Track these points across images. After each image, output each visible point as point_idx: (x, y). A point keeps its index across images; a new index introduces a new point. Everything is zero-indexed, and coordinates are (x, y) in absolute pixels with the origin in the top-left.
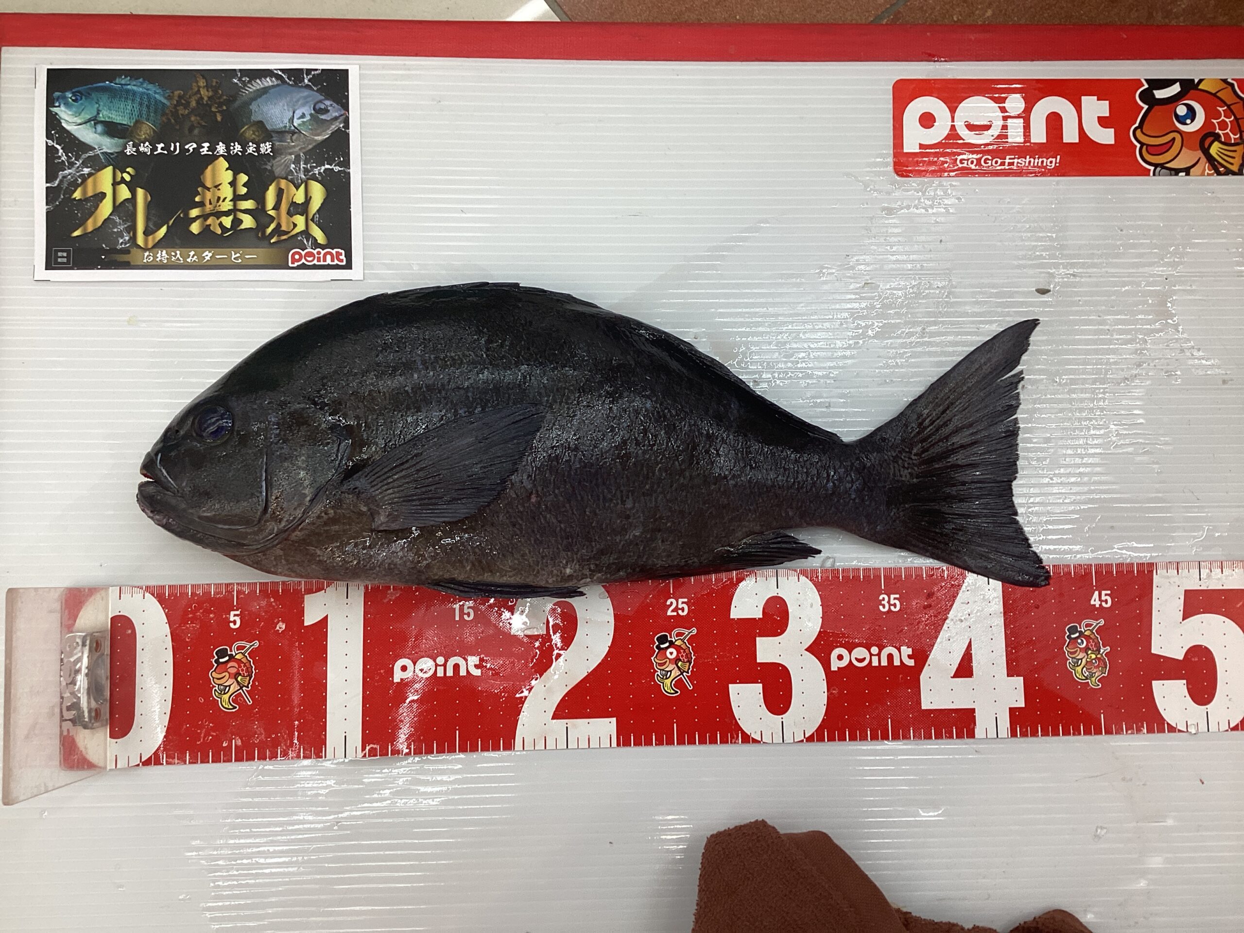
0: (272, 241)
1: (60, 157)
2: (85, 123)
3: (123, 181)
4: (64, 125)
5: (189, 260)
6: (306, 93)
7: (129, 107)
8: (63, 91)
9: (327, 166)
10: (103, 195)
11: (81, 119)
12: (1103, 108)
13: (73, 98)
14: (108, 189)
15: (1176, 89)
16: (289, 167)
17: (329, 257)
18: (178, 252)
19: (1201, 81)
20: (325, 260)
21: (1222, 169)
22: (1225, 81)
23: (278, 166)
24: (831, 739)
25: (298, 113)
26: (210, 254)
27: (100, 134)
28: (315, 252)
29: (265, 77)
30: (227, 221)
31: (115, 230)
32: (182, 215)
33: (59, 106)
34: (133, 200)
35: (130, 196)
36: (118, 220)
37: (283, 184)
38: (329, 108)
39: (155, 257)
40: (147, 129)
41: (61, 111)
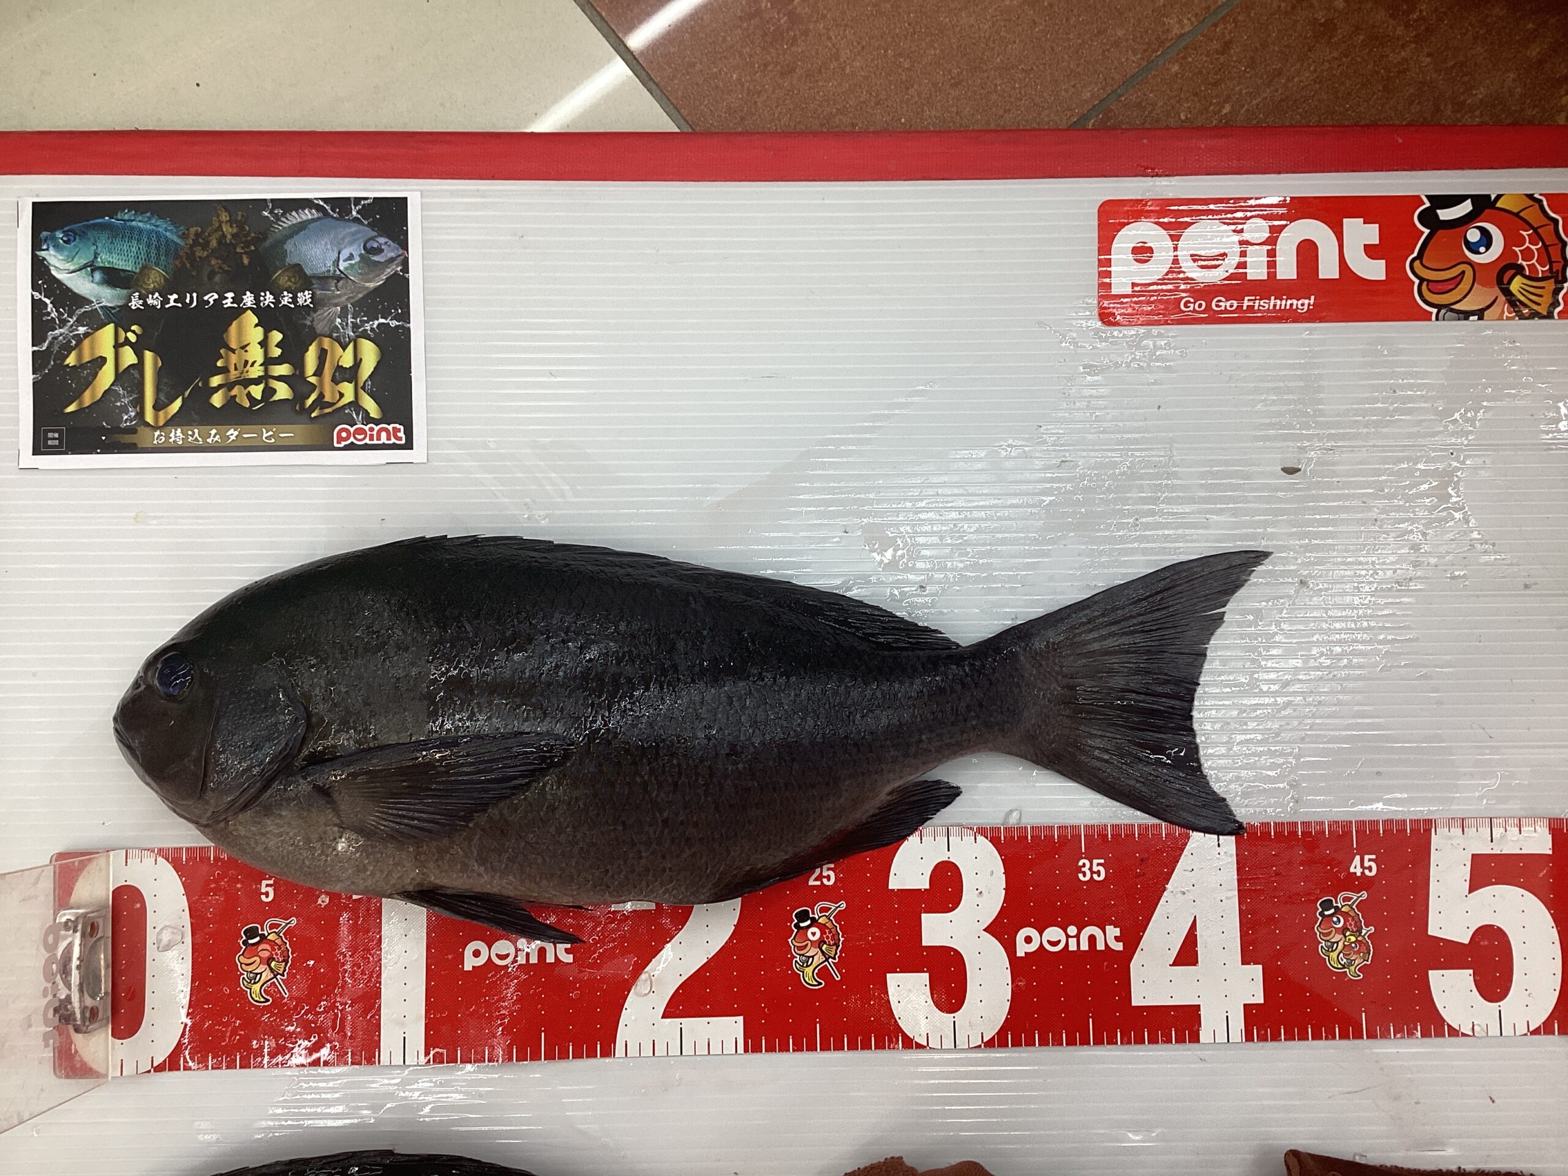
0: (313, 415)
1: (49, 314)
2: (80, 270)
3: (127, 342)
4: (54, 272)
5: (209, 441)
6: (354, 228)
7: (133, 249)
8: (53, 230)
9: (382, 321)
10: (103, 360)
11: (74, 265)
12: (1371, 233)
13: (65, 239)
14: (108, 352)
15: (1466, 207)
16: (334, 321)
17: (384, 435)
18: (196, 431)
19: (1499, 197)
20: (379, 439)
21: (1526, 311)
22: (1531, 197)
23: (320, 320)
24: (1016, 1043)
25: (345, 254)
26: (236, 433)
27: (98, 284)
28: (366, 428)
29: (303, 209)
30: (257, 391)
31: (119, 404)
32: (200, 385)
33: (47, 249)
34: (140, 366)
35: (136, 362)
36: (121, 392)
37: (327, 343)
38: (383, 247)
39: (168, 437)
40: (156, 276)
41: (50, 255)
